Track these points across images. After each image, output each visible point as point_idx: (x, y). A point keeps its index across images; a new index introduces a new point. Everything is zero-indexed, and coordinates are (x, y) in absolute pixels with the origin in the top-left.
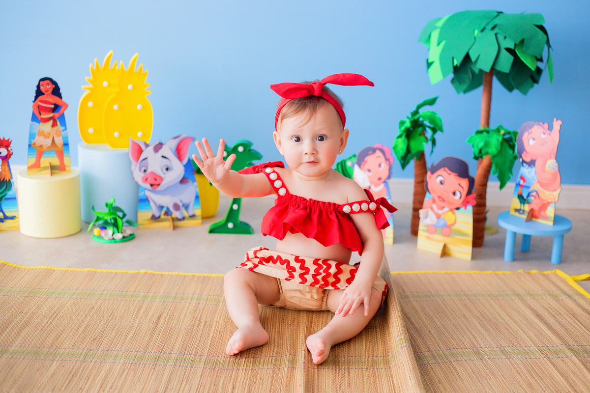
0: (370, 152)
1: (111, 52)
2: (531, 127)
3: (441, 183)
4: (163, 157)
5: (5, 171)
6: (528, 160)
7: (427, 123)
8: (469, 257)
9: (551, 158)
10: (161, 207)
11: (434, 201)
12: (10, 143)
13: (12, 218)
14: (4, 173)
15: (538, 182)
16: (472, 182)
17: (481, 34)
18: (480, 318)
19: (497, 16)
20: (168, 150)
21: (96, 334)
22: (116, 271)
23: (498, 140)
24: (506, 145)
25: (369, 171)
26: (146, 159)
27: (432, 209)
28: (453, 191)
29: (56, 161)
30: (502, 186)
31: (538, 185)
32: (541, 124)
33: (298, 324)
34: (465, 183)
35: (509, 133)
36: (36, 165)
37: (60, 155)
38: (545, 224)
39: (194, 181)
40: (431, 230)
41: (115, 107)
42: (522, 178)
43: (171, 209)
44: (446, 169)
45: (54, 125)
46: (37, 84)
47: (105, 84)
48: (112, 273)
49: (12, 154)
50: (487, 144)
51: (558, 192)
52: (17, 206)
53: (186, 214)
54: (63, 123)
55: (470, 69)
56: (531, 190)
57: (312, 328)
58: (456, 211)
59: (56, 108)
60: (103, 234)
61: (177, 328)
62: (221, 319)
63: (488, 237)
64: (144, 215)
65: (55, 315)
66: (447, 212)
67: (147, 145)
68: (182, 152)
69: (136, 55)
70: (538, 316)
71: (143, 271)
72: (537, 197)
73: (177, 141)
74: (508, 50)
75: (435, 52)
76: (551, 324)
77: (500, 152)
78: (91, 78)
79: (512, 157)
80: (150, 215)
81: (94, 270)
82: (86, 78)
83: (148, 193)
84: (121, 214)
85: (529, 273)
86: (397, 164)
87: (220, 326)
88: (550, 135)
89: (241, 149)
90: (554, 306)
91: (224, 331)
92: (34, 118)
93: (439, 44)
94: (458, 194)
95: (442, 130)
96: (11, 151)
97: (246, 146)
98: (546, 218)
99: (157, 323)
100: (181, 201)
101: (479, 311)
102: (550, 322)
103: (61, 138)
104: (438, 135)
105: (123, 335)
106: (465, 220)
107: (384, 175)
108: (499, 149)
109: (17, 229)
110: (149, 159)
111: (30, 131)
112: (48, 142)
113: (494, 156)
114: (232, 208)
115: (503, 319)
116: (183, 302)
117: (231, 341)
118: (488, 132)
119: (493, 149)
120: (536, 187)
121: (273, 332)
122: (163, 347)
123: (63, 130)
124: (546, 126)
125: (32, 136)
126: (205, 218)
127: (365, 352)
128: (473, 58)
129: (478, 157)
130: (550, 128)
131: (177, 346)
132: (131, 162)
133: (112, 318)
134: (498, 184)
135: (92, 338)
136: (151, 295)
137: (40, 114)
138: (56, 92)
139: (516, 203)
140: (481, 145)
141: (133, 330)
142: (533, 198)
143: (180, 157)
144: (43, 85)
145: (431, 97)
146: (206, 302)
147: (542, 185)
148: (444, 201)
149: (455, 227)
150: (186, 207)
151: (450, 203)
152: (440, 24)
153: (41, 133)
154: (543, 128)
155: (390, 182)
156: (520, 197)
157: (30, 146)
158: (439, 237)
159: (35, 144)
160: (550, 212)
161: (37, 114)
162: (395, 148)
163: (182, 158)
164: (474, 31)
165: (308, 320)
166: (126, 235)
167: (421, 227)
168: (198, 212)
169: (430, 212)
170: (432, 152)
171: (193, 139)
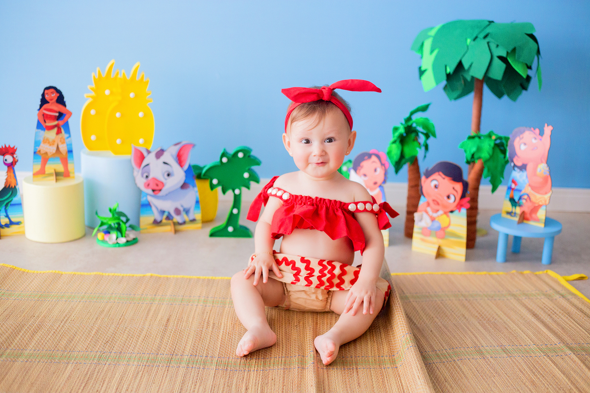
0: (366, 157)
1: (113, 61)
2: (522, 132)
3: (436, 187)
4: (165, 163)
5: (11, 178)
6: (519, 164)
7: (420, 129)
8: (462, 258)
9: (542, 162)
10: (163, 212)
11: (428, 205)
12: (15, 150)
13: (18, 223)
14: (9, 180)
15: (529, 185)
16: (465, 185)
17: (473, 43)
18: (478, 318)
19: (489, 25)
20: (169, 157)
21: (108, 336)
22: (122, 275)
23: (490, 145)
24: (498, 150)
25: (365, 175)
26: (148, 165)
27: (427, 212)
28: (447, 194)
29: (60, 168)
30: (494, 190)
31: (529, 189)
32: (532, 129)
33: (304, 325)
34: (459, 187)
35: (500, 138)
36: (42, 172)
37: (65, 162)
38: (536, 226)
39: (194, 186)
40: (426, 232)
41: (118, 115)
42: (514, 182)
43: (173, 214)
44: (441, 173)
45: (59, 132)
46: (42, 92)
47: (107, 92)
48: (118, 276)
49: (18, 161)
50: (479, 149)
51: (549, 195)
52: (22, 211)
53: (186, 218)
54: (68, 131)
55: (463, 76)
56: (522, 193)
57: (318, 329)
58: (450, 214)
59: (61, 115)
60: (107, 239)
61: (186, 330)
62: (229, 321)
63: (479, 239)
64: (146, 219)
65: (66, 318)
66: (442, 215)
67: (149, 152)
68: (183, 159)
69: (138, 64)
70: (535, 315)
71: (149, 274)
72: (528, 200)
73: (178, 148)
74: (501, 58)
75: (428, 61)
76: (548, 323)
77: (492, 157)
78: (94, 86)
79: (503, 161)
80: (151, 220)
81: (101, 273)
82: (89, 87)
83: (150, 199)
84: (124, 219)
85: (522, 274)
86: (392, 169)
87: (228, 328)
88: (541, 140)
89: (240, 155)
90: (549, 305)
91: (233, 333)
92: (39, 126)
93: (432, 52)
94: (452, 198)
95: (434, 135)
96: (17, 159)
97: (246, 151)
98: (538, 220)
99: (166, 326)
100: (182, 206)
101: (477, 311)
102: (546, 321)
103: (65, 145)
104: (431, 141)
105: (135, 338)
106: (459, 222)
107: (380, 180)
108: (491, 153)
109: (23, 234)
110: (151, 166)
111: (35, 139)
112: (53, 149)
113: (487, 161)
114: (232, 213)
115: (501, 319)
116: (190, 304)
117: (241, 343)
118: (480, 137)
119: (485, 155)
120: (527, 190)
121: (280, 333)
122: (175, 349)
123: (68, 138)
124: (537, 131)
125: (37, 143)
126: (206, 222)
127: (372, 352)
128: (466, 65)
129: (471, 162)
130: (541, 133)
131: (188, 348)
132: (133, 169)
133: (122, 321)
134: (490, 187)
135: (104, 341)
136: (158, 298)
137: (45, 122)
138: (61, 100)
139: (508, 206)
140: (474, 149)
141: (144, 332)
142: (524, 201)
144: (47, 94)
145: (423, 104)
146: (213, 305)
147: (533, 188)
148: (438, 204)
149: (450, 229)
150: (187, 212)
151: (444, 207)
152: (433, 33)
153: (46, 141)
154: (535, 133)
155: (385, 186)
156: (512, 200)
157: (35, 153)
158: (434, 239)
159: (40, 151)
160: (541, 214)
161: (42, 121)
162: (389, 153)
163: (182, 164)
164: (466, 40)
165: (314, 321)
166: (129, 239)
167: (416, 229)
168: (198, 216)
169: (425, 215)
170: (425, 156)
171: (193, 146)
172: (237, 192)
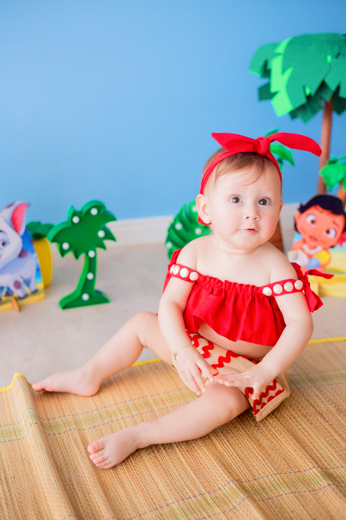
3: (313, 222)
10: (1, 289)
11: (304, 241)
17: (336, 60)
27: (302, 249)
28: (326, 228)
34: (340, 220)
39: (33, 252)
43: (12, 288)
44: (319, 207)
53: (27, 290)
58: (331, 251)
66: (321, 251)
68: (17, 222)
73: (11, 210)
75: (279, 82)
89: (94, 212)
93: (283, 72)
94: (332, 233)
100: (22, 277)
143: (16, 228)
148: (316, 240)
150: (28, 283)
151: (323, 242)
152: (281, 49)
163: (18, 228)
164: (326, 58)
168: (40, 286)
169: (301, 252)
171: (28, 205)
172: (91, 254)
